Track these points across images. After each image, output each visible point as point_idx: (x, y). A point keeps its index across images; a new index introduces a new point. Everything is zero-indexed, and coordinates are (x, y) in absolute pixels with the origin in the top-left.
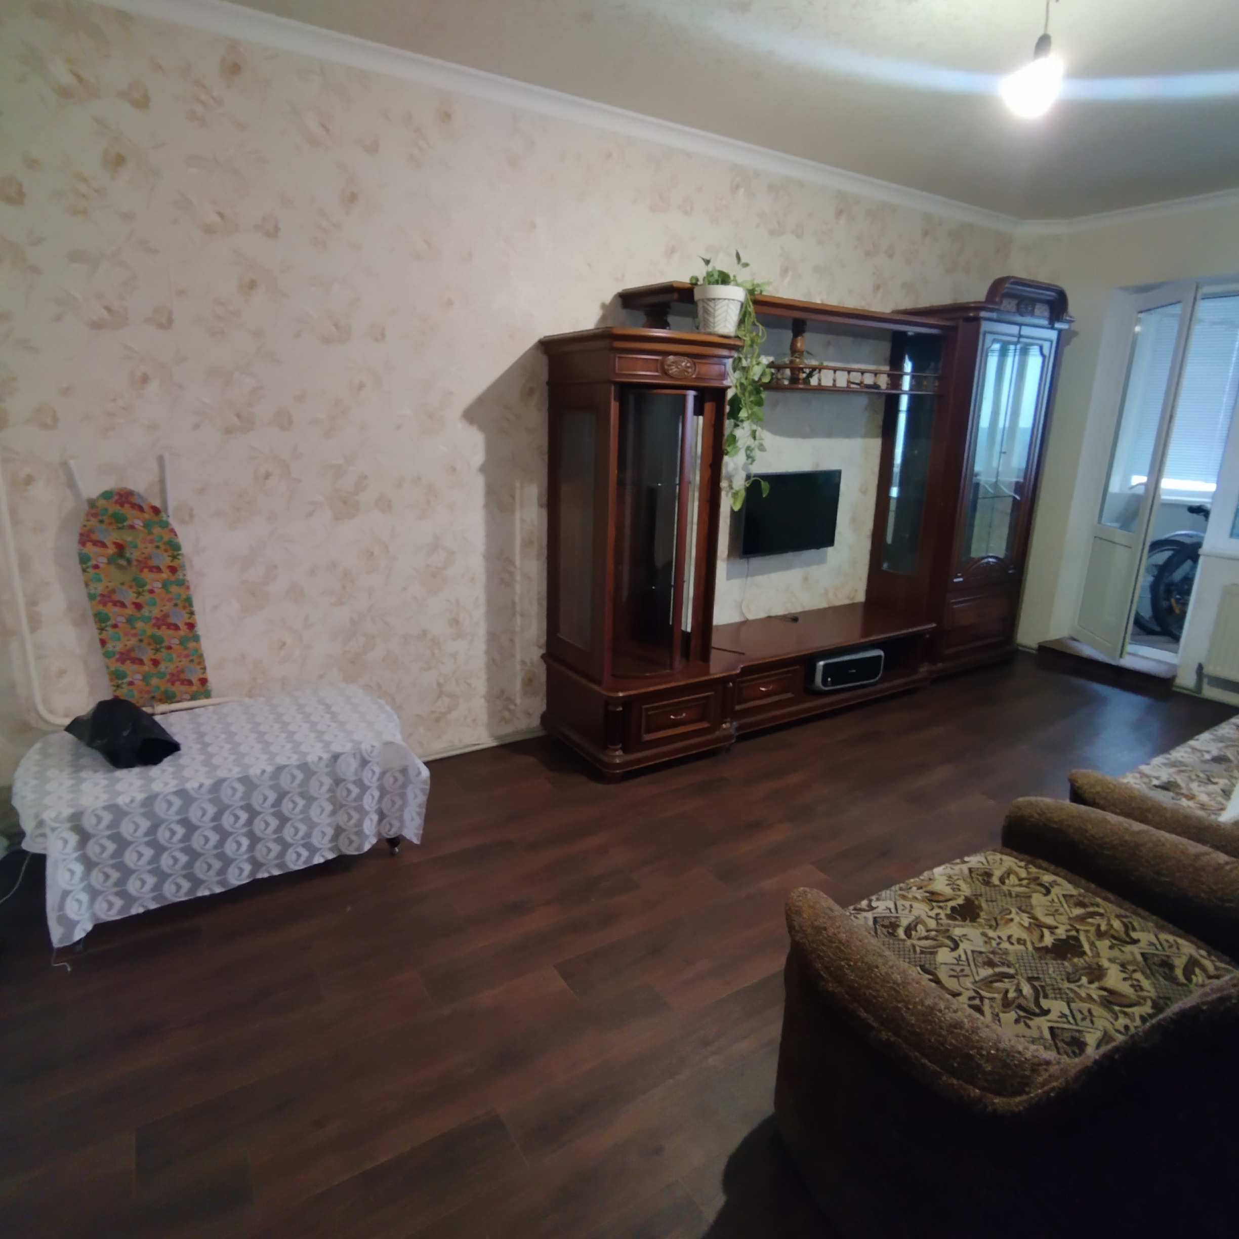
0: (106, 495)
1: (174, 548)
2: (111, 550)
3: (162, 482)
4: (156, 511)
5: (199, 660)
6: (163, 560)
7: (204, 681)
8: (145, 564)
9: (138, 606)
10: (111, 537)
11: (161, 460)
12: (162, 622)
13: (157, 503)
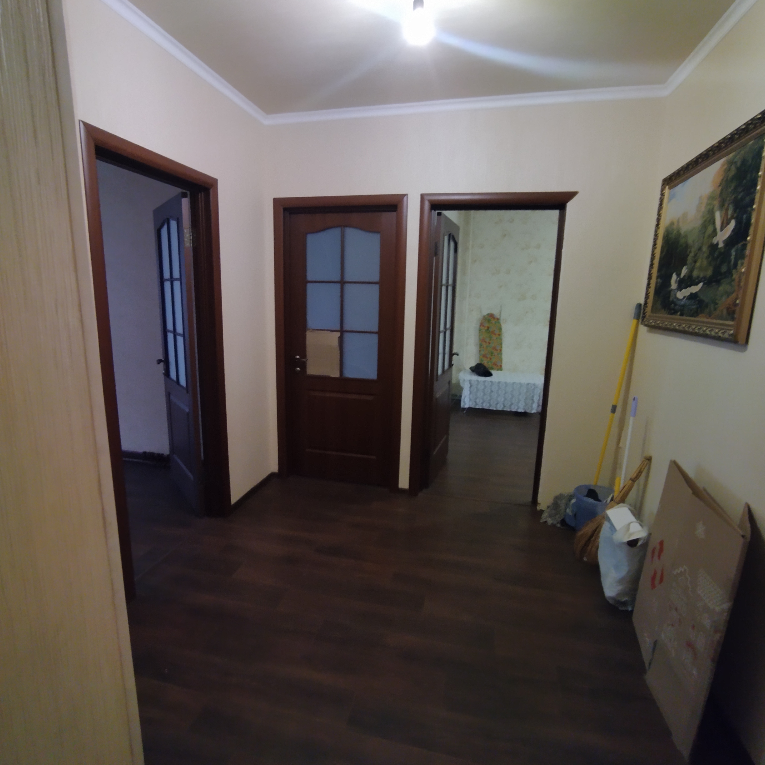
0: (488, 315)
1: (500, 329)
2: (486, 328)
3: (500, 312)
4: (498, 319)
5: (501, 360)
6: (497, 332)
7: (501, 366)
8: (493, 333)
9: (489, 343)
10: (487, 325)
11: (501, 307)
12: (494, 348)
13: (498, 317)
